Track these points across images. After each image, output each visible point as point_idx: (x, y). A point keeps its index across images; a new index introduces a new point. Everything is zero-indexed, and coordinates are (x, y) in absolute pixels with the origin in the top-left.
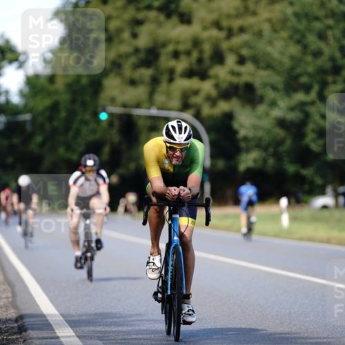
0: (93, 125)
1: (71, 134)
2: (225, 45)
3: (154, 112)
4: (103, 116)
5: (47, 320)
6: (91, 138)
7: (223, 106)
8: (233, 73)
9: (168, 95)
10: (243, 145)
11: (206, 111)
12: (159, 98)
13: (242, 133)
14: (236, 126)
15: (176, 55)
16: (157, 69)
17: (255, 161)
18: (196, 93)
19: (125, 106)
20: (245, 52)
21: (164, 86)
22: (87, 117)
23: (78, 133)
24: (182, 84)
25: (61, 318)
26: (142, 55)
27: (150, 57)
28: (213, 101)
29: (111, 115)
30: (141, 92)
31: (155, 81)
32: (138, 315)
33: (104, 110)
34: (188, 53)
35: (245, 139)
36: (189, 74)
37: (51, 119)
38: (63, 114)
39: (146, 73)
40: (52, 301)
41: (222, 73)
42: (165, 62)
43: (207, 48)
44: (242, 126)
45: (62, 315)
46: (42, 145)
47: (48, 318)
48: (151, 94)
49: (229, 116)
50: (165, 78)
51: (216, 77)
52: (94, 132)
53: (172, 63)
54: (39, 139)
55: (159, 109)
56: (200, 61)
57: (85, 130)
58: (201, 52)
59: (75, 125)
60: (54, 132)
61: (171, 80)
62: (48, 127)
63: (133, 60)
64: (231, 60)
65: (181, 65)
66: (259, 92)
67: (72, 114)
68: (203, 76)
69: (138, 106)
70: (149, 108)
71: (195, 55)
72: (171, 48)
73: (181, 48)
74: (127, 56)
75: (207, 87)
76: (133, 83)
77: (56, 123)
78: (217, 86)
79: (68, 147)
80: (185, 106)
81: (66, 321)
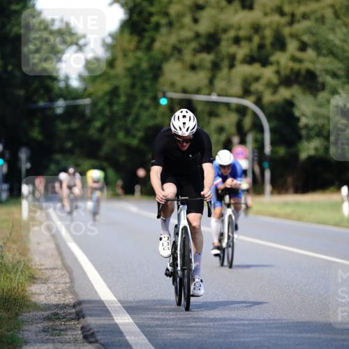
0: (152, 110)
1: (130, 119)
2: (286, 31)
3: (214, 98)
4: (164, 102)
5: (105, 307)
6: (151, 123)
7: (285, 93)
8: (294, 59)
9: (229, 81)
10: (304, 132)
11: (268, 98)
12: (220, 84)
13: (304, 121)
14: (297, 113)
15: (237, 41)
16: (217, 54)
17: (316, 149)
18: (257, 79)
19: (184, 91)
20: (306, 38)
21: (225, 71)
22: (147, 102)
23: (137, 119)
24: (243, 70)
25: (120, 305)
26: (203, 41)
27: (211, 42)
28: (275, 89)
29: (171, 100)
30: (201, 77)
31: (216, 66)
33: (164, 96)
34: (249, 39)
35: (306, 126)
36: (250, 60)
37: (110, 104)
38: (123, 99)
39: (207, 58)
40: (110, 288)
41: (282, 59)
42: (226, 47)
43: (268, 33)
44: (304, 115)
45: (120, 302)
46: (102, 130)
47: (106, 304)
48: (211, 82)
49: (290, 104)
50: (226, 63)
51: (278, 63)
52: (154, 117)
53: (233, 49)
54: (98, 124)
55: (219, 95)
56: (261, 47)
57: (144, 115)
58: (263, 38)
59: (135, 110)
61: (232, 66)
62: (107, 112)
63: (194, 45)
64: (292, 46)
65: (242, 51)
66: (320, 80)
67: (132, 98)
68: (265, 63)
69: (198, 91)
70: (210, 95)
71: (256, 40)
72: (232, 34)
73: (242, 33)
74: (188, 41)
75: (268, 73)
76: (193, 68)
77: (115, 108)
78: (278, 72)
79: (128, 132)
80: (246, 93)
81: (125, 307)
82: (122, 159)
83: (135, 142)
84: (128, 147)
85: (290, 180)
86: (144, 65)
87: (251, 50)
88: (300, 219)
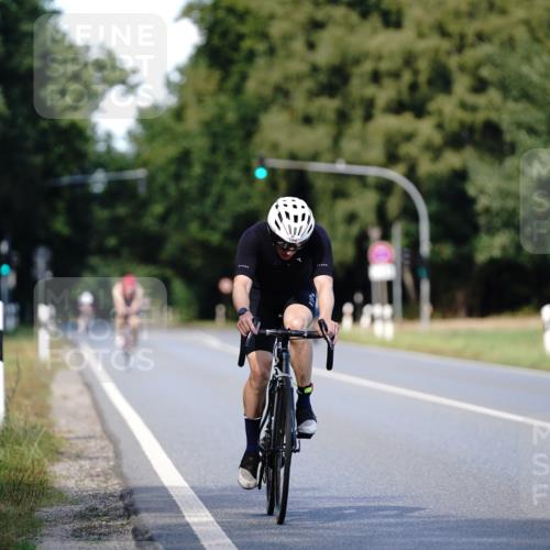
0: (244, 188)
1: (209, 202)
2: (453, 62)
3: (341, 167)
4: (261, 173)
5: (170, 496)
6: (242, 208)
7: (452, 160)
8: (464, 106)
9: (364, 139)
10: (482, 221)
11: (426, 167)
12: (350, 145)
13: (483, 202)
14: (471, 191)
15: (376, 77)
16: (346, 98)
17: (504, 248)
18: (409, 137)
19: (293, 157)
20: (485, 72)
21: (356, 126)
22: (236, 174)
23: (220, 200)
24: (386, 123)
25: (192, 493)
26: (323, 78)
27: (335, 80)
28: (436, 152)
29: (272, 172)
30: (319, 136)
31: (343, 118)
32: (314, 489)
33: (262, 164)
34: (396, 75)
35: (487, 210)
36: (398, 108)
37: (177, 177)
38: (197, 170)
39: (330, 105)
40: (177, 467)
41: (447, 106)
42: (359, 87)
43: (423, 65)
44: (482, 192)
45: (194, 488)
46: (163, 219)
47: (172, 493)
48: (337, 139)
49: (461, 176)
50: (358, 113)
51: (440, 113)
52: (247, 197)
53: (370, 90)
54: (158, 209)
55: (349, 163)
56: (413, 87)
57: (231, 195)
58: (416, 73)
59: (215, 189)
60: (184, 197)
61: (368, 117)
62: (173, 190)
63: (309, 84)
64: (461, 85)
65: (385, 94)
66: (508, 138)
67: (211, 168)
68: (420, 111)
69: (315, 157)
70: (333, 162)
71: (407, 77)
72: (368, 66)
73: (384, 66)
74: (299, 78)
75: (426, 128)
76: (308, 120)
77: (185, 185)
78: (440, 126)
79: (205, 222)
80: (392, 159)
81: (200, 498)
82: (196, 262)
83: (215, 238)
84: (205, 246)
85: (460, 296)
86: (231, 117)
87: (399, 93)
88: (476, 357)
